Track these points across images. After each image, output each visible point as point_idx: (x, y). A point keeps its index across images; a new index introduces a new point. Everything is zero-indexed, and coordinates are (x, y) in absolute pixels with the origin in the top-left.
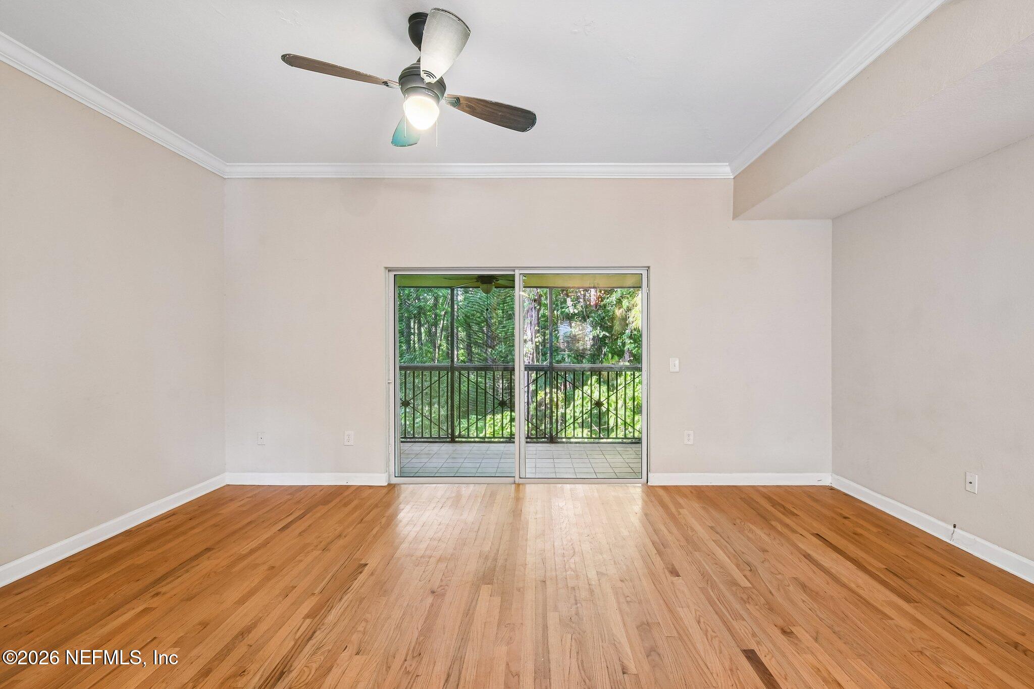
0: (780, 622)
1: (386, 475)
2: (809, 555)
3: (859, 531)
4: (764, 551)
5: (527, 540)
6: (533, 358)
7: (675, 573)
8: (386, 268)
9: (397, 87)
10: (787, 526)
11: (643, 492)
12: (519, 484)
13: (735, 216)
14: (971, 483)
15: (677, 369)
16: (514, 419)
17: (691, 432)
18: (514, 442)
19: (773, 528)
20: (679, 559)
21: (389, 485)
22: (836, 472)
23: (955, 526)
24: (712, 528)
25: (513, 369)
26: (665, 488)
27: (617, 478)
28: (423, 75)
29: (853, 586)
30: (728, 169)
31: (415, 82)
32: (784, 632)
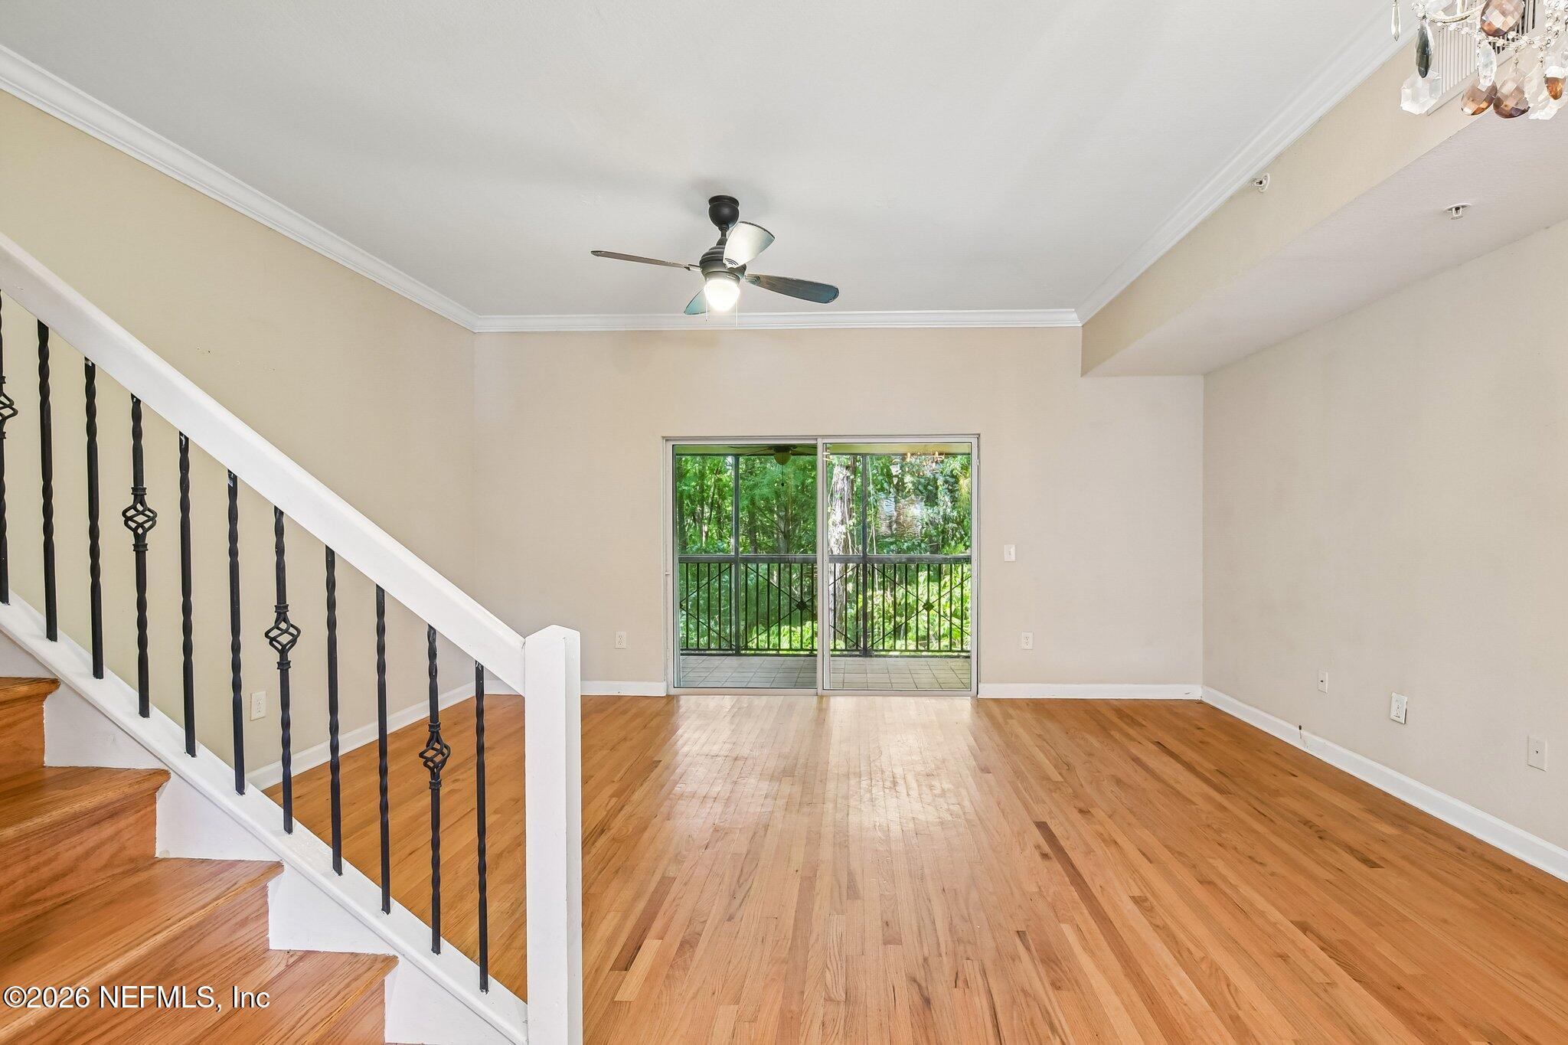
0: (1081, 805)
1: (664, 684)
2: (1138, 758)
3: (1207, 739)
4: (1091, 755)
5: (830, 744)
7: (986, 771)
8: (663, 437)
9: (699, 270)
10: (1127, 735)
11: (972, 705)
12: (822, 697)
13: (1084, 372)
14: (1322, 681)
15: (1013, 558)
16: (816, 634)
17: (1031, 634)
18: (816, 656)
19: (1111, 738)
20: (993, 758)
21: (668, 696)
22: (1208, 683)
23: (1300, 728)
24: (1039, 736)
25: (815, 562)
26: (997, 701)
27: (941, 689)
28: (725, 261)
29: (1172, 782)
30: (1074, 316)
31: (717, 266)
32: (1081, 811)
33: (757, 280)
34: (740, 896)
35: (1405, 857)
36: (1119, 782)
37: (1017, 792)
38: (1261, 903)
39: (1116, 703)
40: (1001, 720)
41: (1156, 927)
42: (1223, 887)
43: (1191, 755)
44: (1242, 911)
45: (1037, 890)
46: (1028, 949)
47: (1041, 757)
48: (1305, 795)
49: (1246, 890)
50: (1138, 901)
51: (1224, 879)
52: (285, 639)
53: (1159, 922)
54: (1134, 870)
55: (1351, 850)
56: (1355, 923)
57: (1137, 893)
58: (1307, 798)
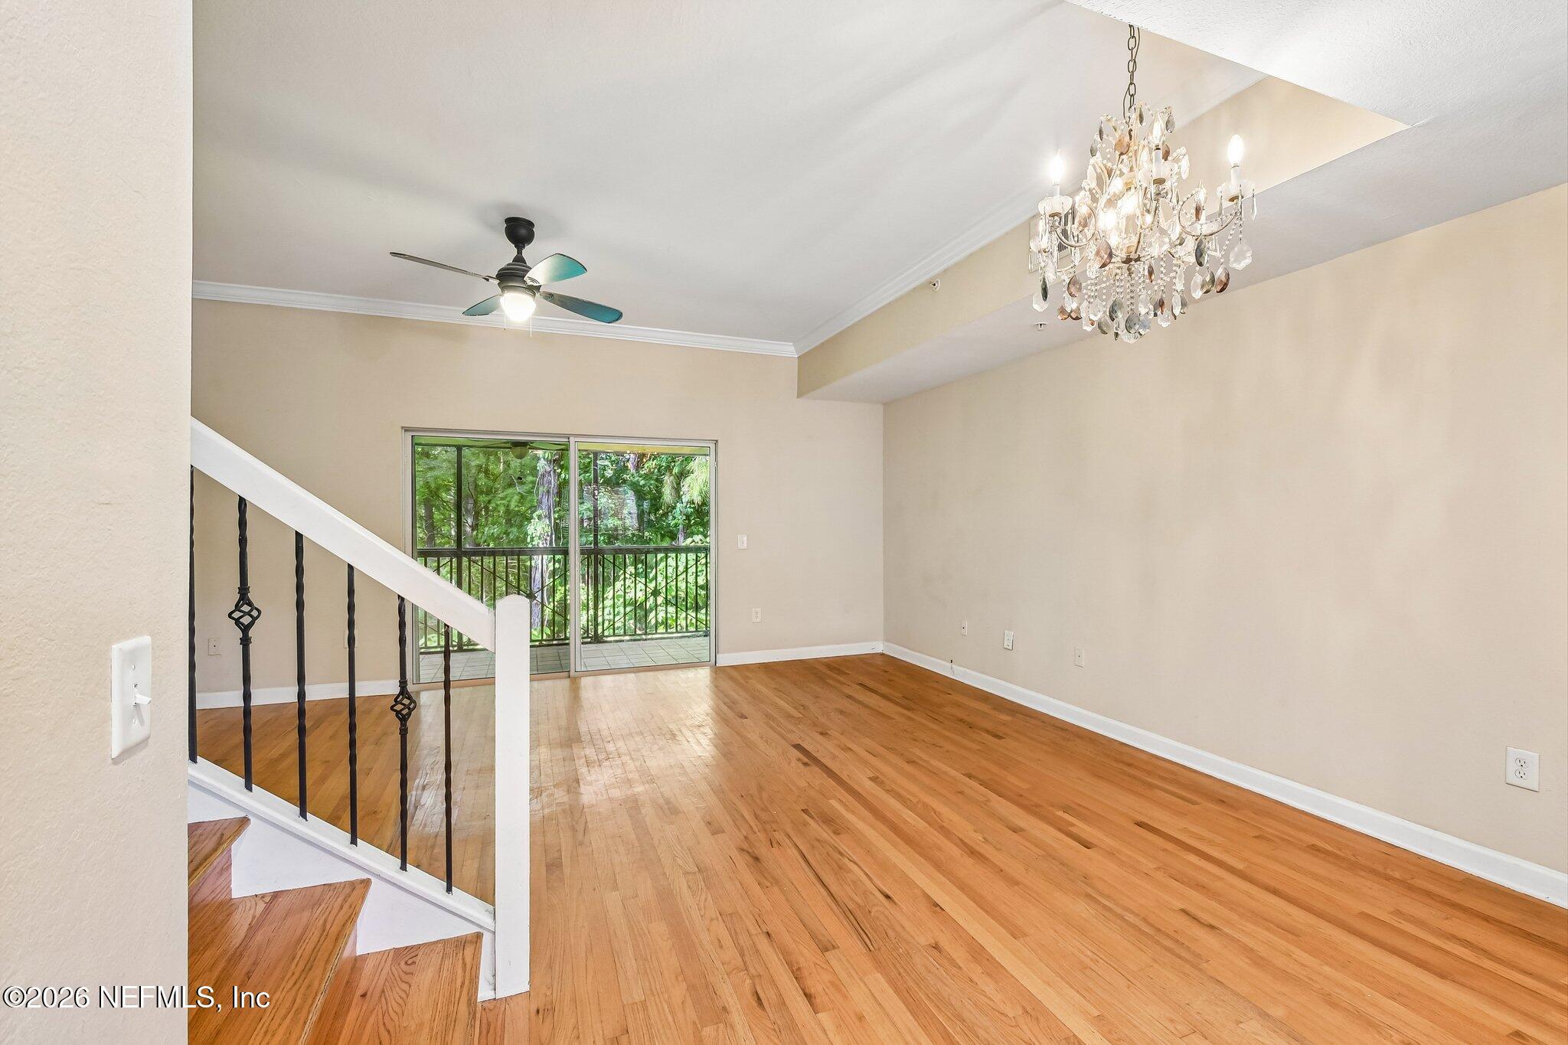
0: (821, 730)
2: (850, 695)
3: (892, 678)
4: (817, 697)
6: (551, 540)
7: (743, 717)
8: (402, 427)
9: (495, 282)
10: (839, 681)
11: (711, 671)
12: (575, 679)
13: (800, 395)
14: (964, 628)
15: (745, 545)
17: (759, 610)
19: (828, 684)
20: (746, 707)
22: (888, 639)
23: (951, 662)
24: (775, 689)
26: (733, 667)
28: (526, 279)
29: (876, 708)
30: (793, 348)
31: (516, 281)
32: (822, 734)
33: (550, 297)
34: (580, 828)
35: (1017, 732)
36: (841, 712)
37: (772, 728)
38: (945, 768)
39: (825, 660)
40: (742, 681)
41: (887, 791)
42: (920, 762)
43: (884, 690)
44: (934, 773)
45: (807, 784)
46: (813, 818)
47: (782, 703)
48: (959, 705)
49: (935, 763)
50: (874, 779)
51: (921, 759)
52: (246, 620)
53: (888, 788)
54: (865, 762)
55: (988, 732)
56: (994, 768)
57: (871, 775)
58: (959, 706)
